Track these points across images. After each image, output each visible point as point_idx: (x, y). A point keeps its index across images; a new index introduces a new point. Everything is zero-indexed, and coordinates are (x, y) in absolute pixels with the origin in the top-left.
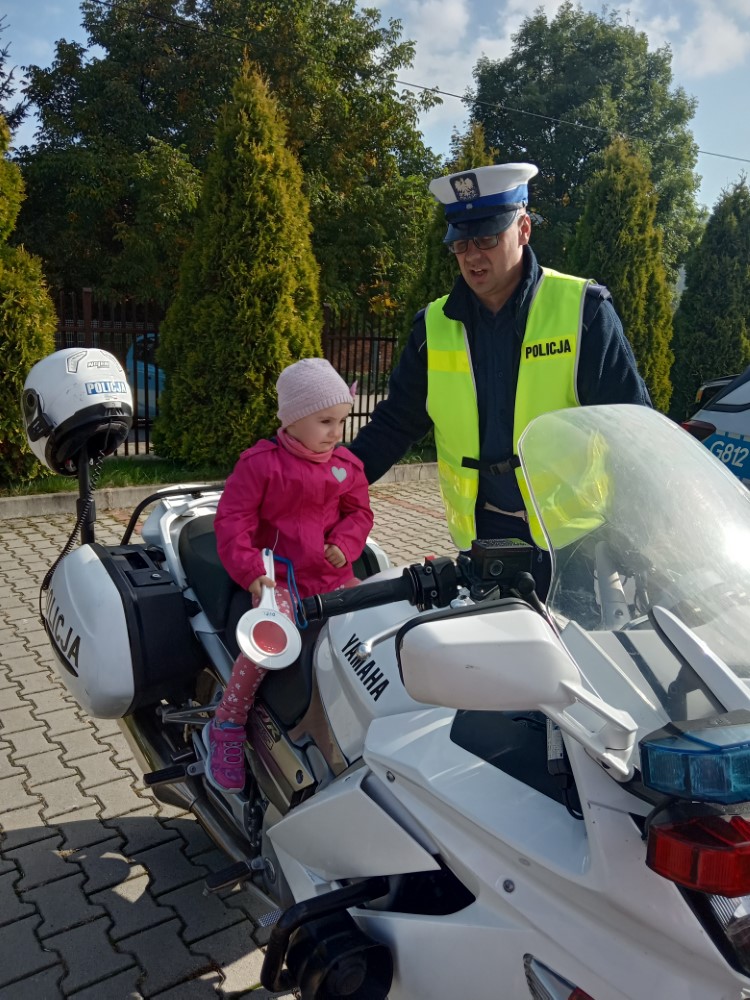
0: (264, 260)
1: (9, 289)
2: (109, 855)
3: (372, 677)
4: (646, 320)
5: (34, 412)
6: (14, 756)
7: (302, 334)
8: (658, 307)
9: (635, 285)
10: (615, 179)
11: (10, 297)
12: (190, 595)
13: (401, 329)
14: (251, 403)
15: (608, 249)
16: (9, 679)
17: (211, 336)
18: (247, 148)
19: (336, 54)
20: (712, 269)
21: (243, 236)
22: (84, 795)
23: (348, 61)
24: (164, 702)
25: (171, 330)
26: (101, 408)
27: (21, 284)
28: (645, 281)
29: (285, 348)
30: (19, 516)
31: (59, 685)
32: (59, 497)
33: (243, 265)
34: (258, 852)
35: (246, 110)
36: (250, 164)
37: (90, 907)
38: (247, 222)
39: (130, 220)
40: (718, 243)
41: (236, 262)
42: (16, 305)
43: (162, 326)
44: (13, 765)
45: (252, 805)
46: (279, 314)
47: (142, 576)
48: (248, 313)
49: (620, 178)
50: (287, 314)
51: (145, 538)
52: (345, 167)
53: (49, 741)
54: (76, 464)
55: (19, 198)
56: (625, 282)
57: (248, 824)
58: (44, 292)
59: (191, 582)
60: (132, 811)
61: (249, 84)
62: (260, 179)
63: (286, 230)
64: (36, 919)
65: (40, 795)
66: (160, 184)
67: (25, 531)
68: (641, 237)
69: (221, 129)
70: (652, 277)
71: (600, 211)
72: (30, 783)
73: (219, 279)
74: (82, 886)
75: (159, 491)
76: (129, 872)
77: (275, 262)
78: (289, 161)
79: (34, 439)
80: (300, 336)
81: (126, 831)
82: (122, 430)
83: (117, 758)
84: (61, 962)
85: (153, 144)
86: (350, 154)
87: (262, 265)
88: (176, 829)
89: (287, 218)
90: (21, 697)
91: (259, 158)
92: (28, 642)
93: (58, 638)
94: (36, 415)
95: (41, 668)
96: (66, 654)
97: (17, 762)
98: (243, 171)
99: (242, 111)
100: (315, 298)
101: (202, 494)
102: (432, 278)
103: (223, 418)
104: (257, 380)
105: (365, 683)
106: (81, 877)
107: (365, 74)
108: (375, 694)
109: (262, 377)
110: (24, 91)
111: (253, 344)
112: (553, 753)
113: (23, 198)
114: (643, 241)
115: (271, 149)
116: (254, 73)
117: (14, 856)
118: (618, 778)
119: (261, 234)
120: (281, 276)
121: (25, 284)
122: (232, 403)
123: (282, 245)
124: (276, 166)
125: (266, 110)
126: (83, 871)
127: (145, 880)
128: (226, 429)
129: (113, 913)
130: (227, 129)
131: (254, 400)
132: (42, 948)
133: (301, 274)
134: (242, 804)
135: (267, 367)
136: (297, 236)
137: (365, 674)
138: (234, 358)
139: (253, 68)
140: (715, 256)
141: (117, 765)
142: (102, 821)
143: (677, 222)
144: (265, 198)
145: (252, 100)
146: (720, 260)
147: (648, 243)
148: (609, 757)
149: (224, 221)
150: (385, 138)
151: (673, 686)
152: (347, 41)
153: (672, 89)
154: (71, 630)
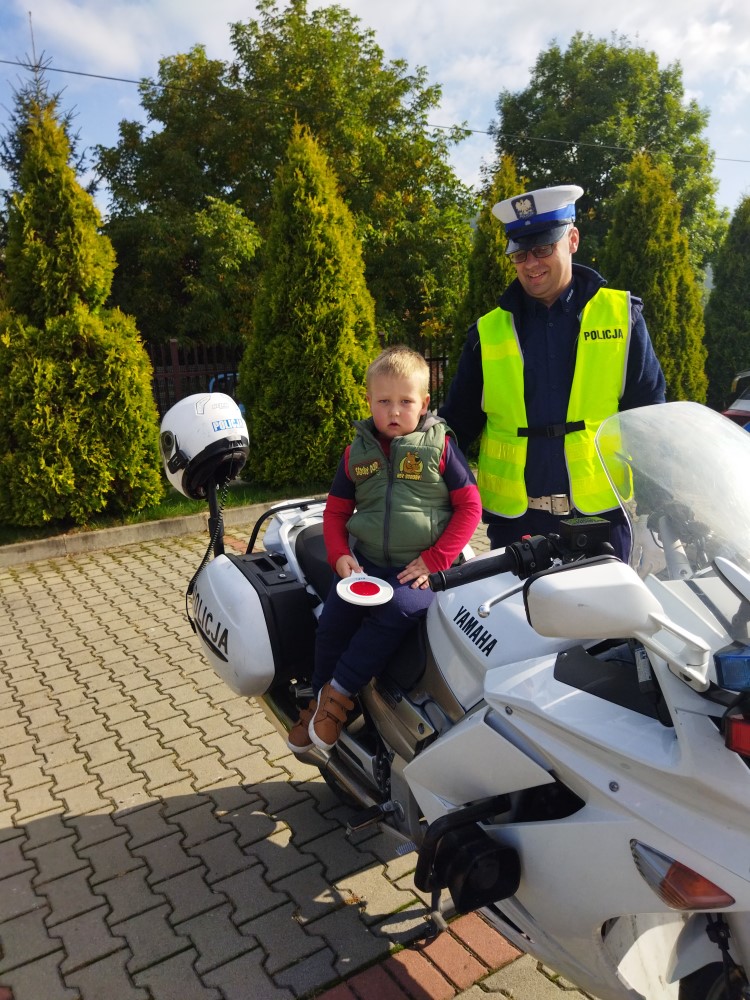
0: (325, 300)
1: (110, 346)
2: (255, 813)
3: (482, 638)
4: (679, 319)
5: (171, 450)
6: (163, 740)
7: (363, 362)
8: (689, 307)
9: (666, 289)
10: (639, 193)
11: (112, 353)
12: (310, 590)
13: (450, 349)
14: (323, 427)
15: (638, 258)
16: (148, 679)
17: (284, 371)
18: (304, 202)
19: (369, 104)
20: (738, 266)
21: (306, 281)
22: (226, 768)
23: (380, 110)
24: (294, 682)
25: (249, 369)
26: (225, 442)
27: (120, 342)
28: (675, 284)
29: (350, 375)
30: (133, 542)
31: (190, 681)
32: (165, 523)
33: (308, 306)
34: (388, 797)
35: (301, 169)
36: (307, 216)
37: (245, 858)
38: (309, 268)
39: (197, 274)
40: (742, 243)
41: (302, 304)
42: (117, 360)
43: (240, 366)
44: (163, 748)
45: (379, 758)
46: (342, 346)
47: (270, 577)
48: (315, 348)
49: (644, 191)
50: (349, 345)
51: (266, 547)
52: (386, 207)
53: (190, 726)
54: (205, 490)
55: (112, 266)
56: (656, 287)
57: (377, 774)
58: (140, 346)
59: (309, 579)
60: (267, 779)
61: (302, 144)
62: (317, 228)
63: (343, 272)
64: (202, 869)
65: (190, 770)
66: (221, 239)
67: (139, 554)
68: (668, 244)
69: (280, 187)
70: (681, 279)
71: (627, 224)
72: (180, 762)
73: (287, 320)
74: (236, 841)
75: (273, 508)
76: (275, 826)
77: (335, 301)
78: (340, 209)
79: (173, 471)
80: (362, 364)
81: (266, 795)
82: (242, 458)
83: (249, 737)
84: (228, 901)
85: (212, 203)
86: (390, 195)
87: (324, 304)
88: (307, 791)
89: (344, 260)
90: (161, 692)
91: (315, 210)
92: (158, 646)
93: (208, 632)
94: (174, 452)
95: (173, 668)
96: (216, 644)
97: (166, 745)
98: (302, 223)
99: (297, 170)
100: (373, 328)
101: (309, 507)
102: (476, 300)
103: (299, 443)
104: (326, 406)
105: (477, 644)
106: (234, 834)
107: (397, 119)
108: (486, 651)
109: (331, 403)
110: (94, 168)
111: (321, 375)
112: (643, 676)
113: (115, 266)
114: (671, 247)
115: (325, 201)
116: (305, 134)
117: (177, 821)
118: (698, 689)
119: (322, 277)
120: (342, 312)
121: (123, 341)
122: (306, 429)
123: (341, 285)
124: (331, 216)
125: (318, 167)
126: (235, 829)
127: (288, 833)
128: (303, 452)
129: (265, 861)
130: (285, 187)
131: (325, 425)
132: (212, 891)
133: (359, 309)
134: (371, 758)
135: (335, 394)
136: (353, 276)
137: (476, 636)
138: (305, 388)
139: (303, 130)
140: (740, 255)
141: (249, 742)
142: (245, 788)
143: (700, 224)
144: (323, 245)
145: (304, 159)
146: (745, 258)
147: (675, 249)
148: (691, 671)
149: (288, 269)
150: (419, 176)
151: (735, 618)
152: (378, 91)
153: (685, 102)
154: (219, 624)
